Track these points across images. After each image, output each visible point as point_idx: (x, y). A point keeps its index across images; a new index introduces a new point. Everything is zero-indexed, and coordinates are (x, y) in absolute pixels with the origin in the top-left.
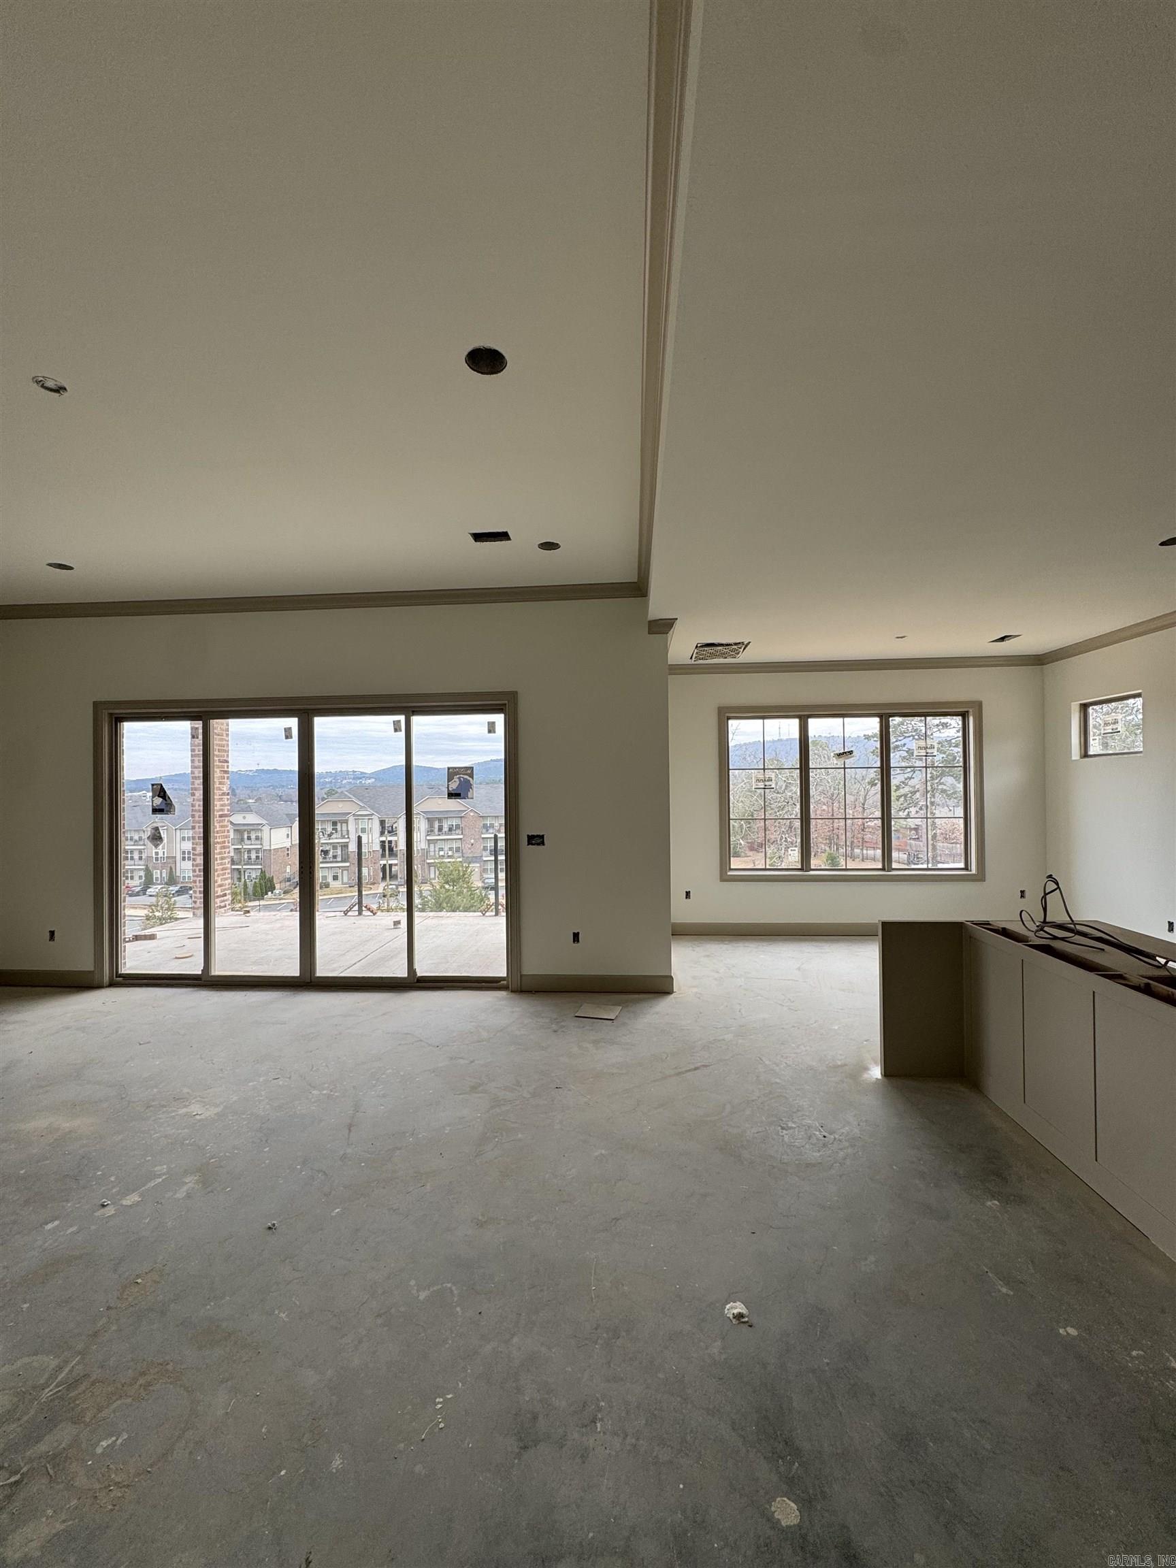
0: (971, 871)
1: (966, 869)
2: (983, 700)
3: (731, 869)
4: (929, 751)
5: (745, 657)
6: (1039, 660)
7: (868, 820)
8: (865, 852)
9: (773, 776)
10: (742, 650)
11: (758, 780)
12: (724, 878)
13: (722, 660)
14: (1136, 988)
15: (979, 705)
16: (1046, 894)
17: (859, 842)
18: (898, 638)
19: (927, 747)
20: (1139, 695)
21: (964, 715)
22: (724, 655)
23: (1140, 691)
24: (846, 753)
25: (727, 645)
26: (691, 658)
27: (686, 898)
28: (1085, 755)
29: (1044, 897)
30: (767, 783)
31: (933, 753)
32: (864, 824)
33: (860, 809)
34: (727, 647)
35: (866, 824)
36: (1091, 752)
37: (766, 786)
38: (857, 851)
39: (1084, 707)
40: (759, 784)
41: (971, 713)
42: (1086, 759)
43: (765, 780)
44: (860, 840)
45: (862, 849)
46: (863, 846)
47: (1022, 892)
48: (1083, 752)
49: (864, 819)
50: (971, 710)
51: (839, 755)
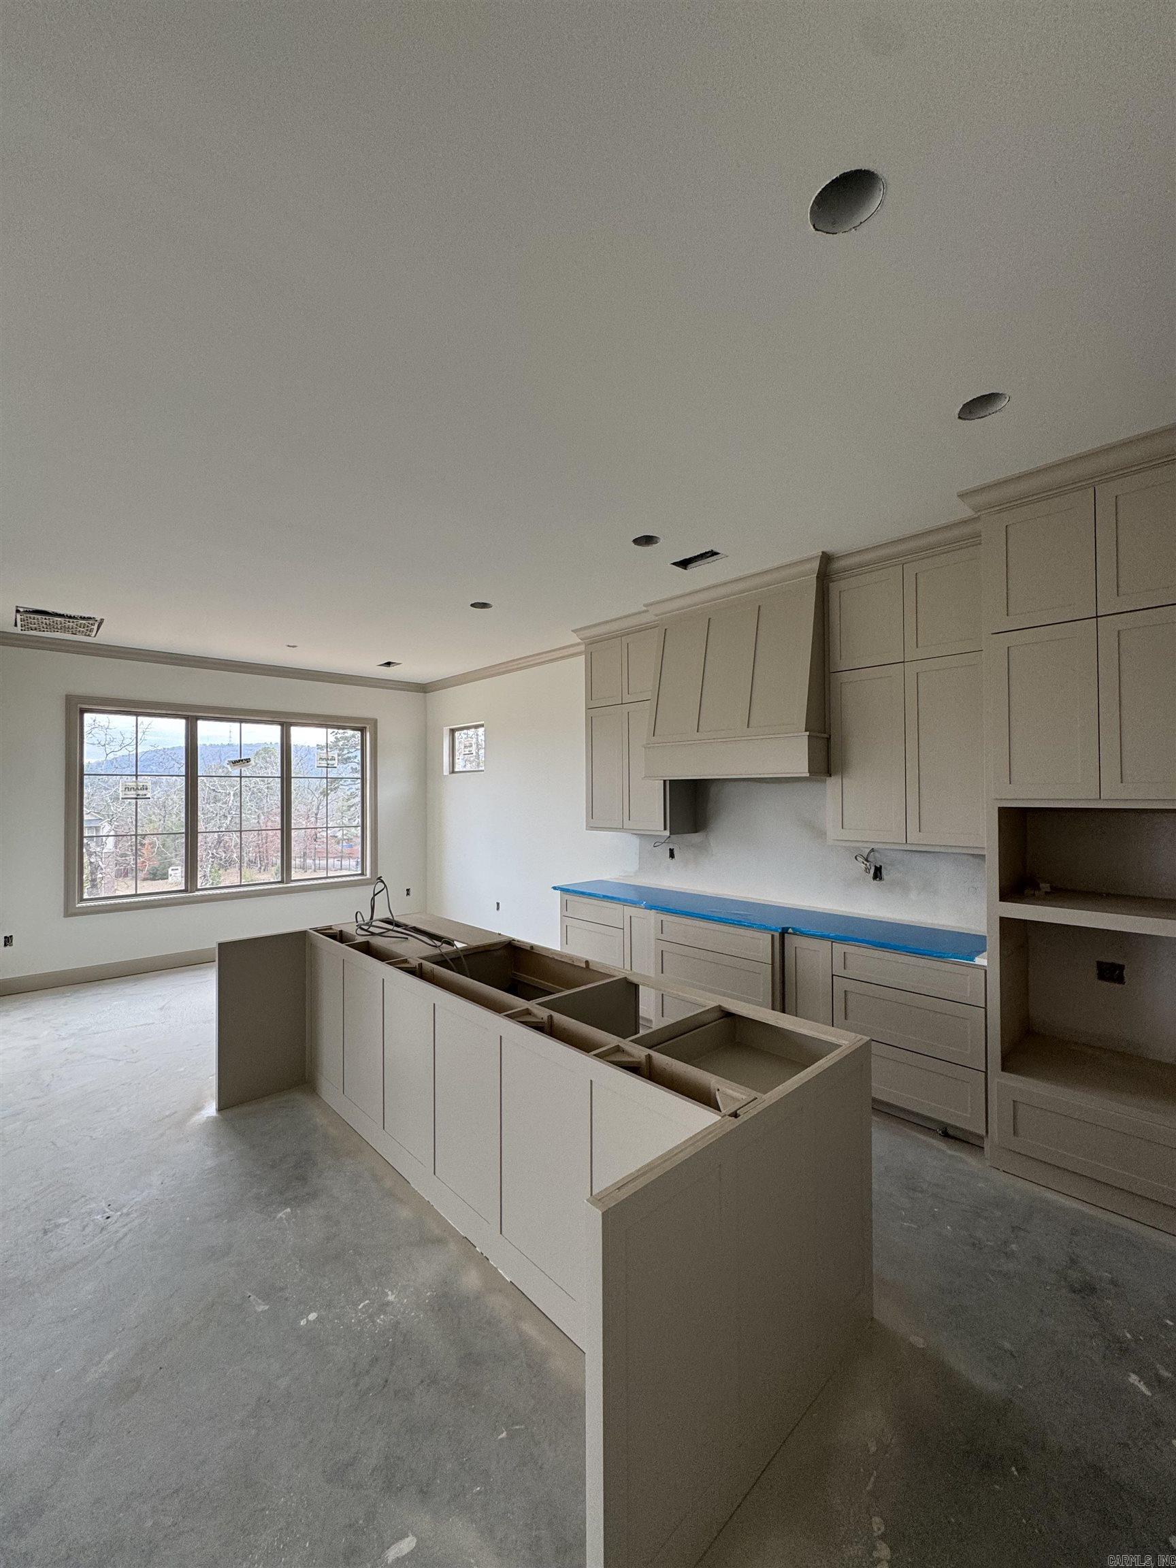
0: (366, 875)
1: (362, 874)
2: (377, 718)
3: (82, 900)
4: (329, 762)
5: (104, 636)
6: (423, 688)
7: (321, 830)
8: (317, 862)
9: (149, 785)
10: (95, 627)
11: (127, 789)
12: (69, 912)
13: (68, 636)
14: (411, 971)
15: (375, 722)
16: (375, 895)
17: (311, 852)
18: (288, 646)
19: (328, 759)
20: (482, 726)
21: (362, 730)
22: (65, 629)
23: (483, 722)
24: (242, 761)
25: (70, 617)
26: (16, 625)
27: (5, 945)
28: (453, 772)
29: (373, 899)
30: (140, 792)
31: (333, 765)
32: (316, 835)
33: (313, 819)
34: (71, 620)
35: (318, 834)
36: (456, 770)
37: (138, 795)
38: (309, 861)
39: (453, 731)
40: (129, 793)
41: (368, 729)
42: (454, 775)
43: (137, 789)
44: (313, 851)
45: (314, 860)
46: (315, 856)
47: (408, 890)
48: (451, 769)
49: (317, 828)
50: (368, 727)
51: (235, 763)
